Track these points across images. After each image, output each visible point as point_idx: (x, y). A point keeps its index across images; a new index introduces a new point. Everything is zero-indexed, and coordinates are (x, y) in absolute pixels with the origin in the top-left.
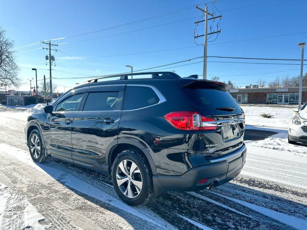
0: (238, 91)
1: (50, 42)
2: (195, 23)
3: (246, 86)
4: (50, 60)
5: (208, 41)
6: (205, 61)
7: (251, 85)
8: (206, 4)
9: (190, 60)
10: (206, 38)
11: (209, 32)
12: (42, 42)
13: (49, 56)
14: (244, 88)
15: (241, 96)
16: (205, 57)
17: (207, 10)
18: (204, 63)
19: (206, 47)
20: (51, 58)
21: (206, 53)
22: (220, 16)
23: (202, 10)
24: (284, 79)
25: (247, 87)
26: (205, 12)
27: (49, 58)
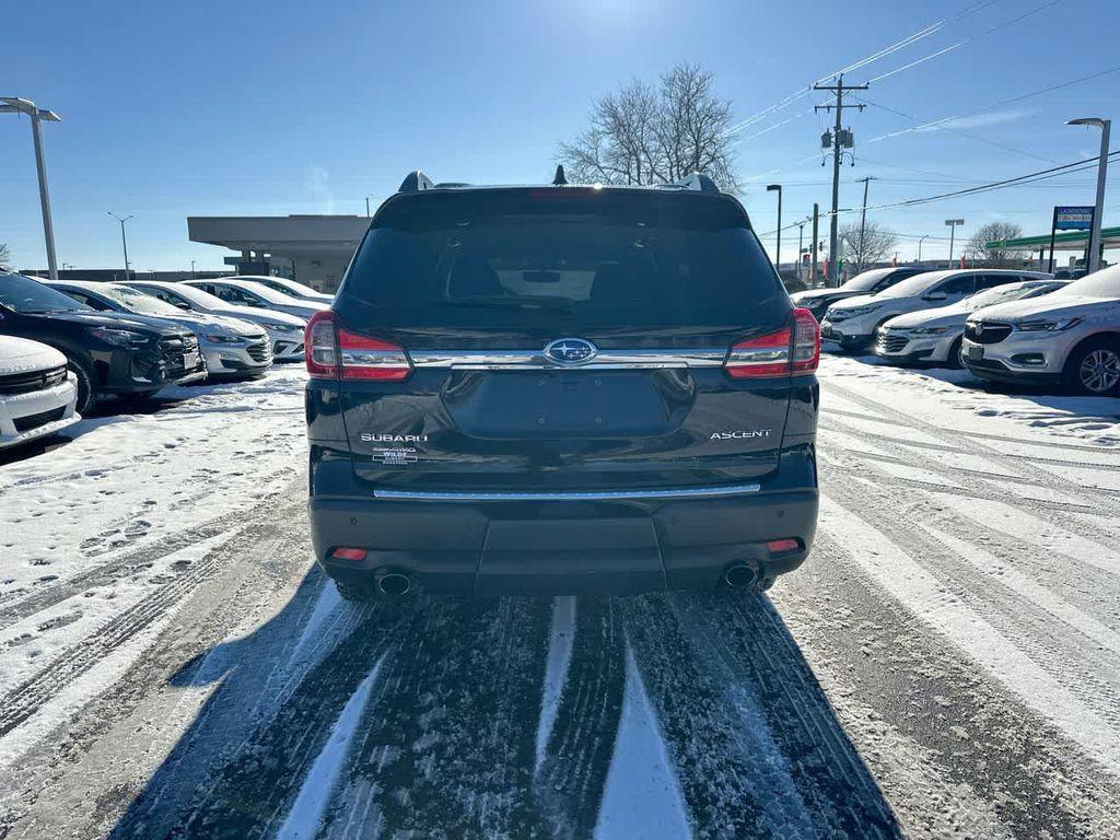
1: (840, 82)
4: (837, 147)
12: (812, 86)
13: (833, 133)
20: (841, 139)
27: (833, 140)
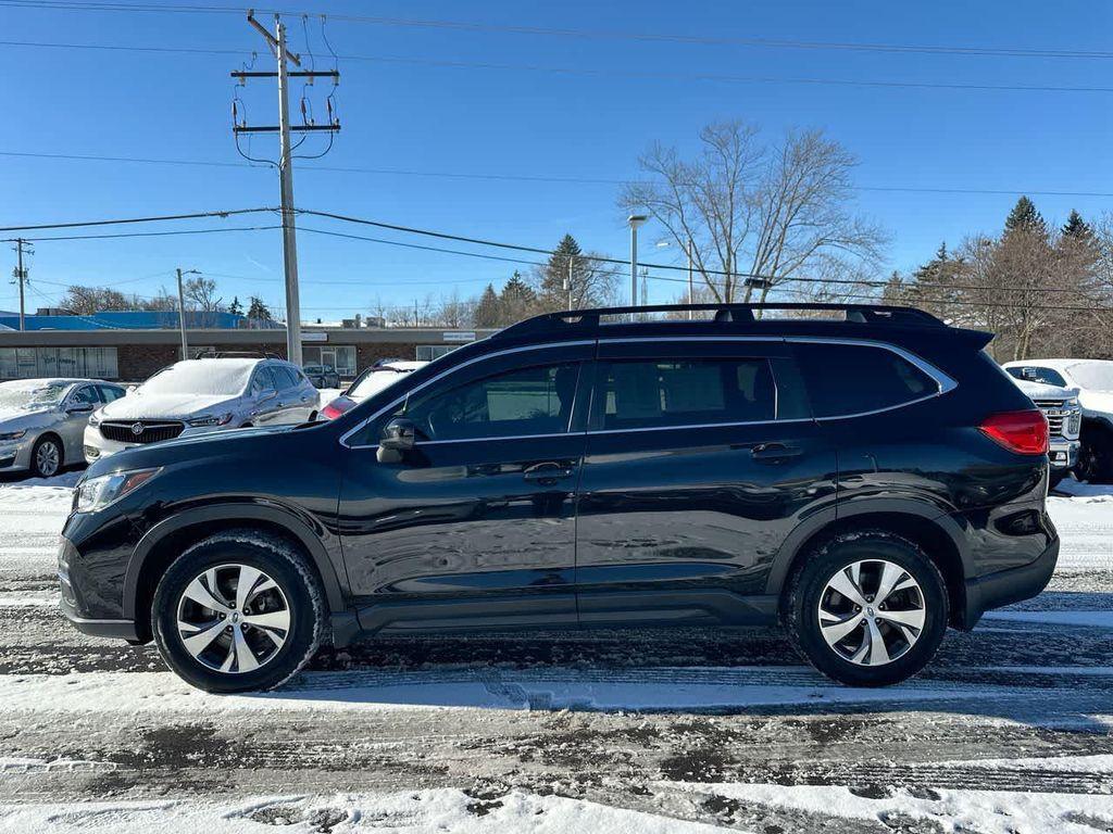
0: (323, 337)
2: (233, 75)
3: (344, 321)
5: (293, 153)
6: (288, 227)
7: (358, 317)
8: (277, 16)
9: (224, 215)
10: (285, 138)
11: (296, 119)
14: (339, 324)
15: (335, 353)
16: (287, 209)
17: (282, 36)
18: (285, 233)
19: (290, 175)
21: (291, 198)
22: (336, 74)
23: (267, 34)
24: (449, 301)
25: (347, 323)
26: (277, 42)
